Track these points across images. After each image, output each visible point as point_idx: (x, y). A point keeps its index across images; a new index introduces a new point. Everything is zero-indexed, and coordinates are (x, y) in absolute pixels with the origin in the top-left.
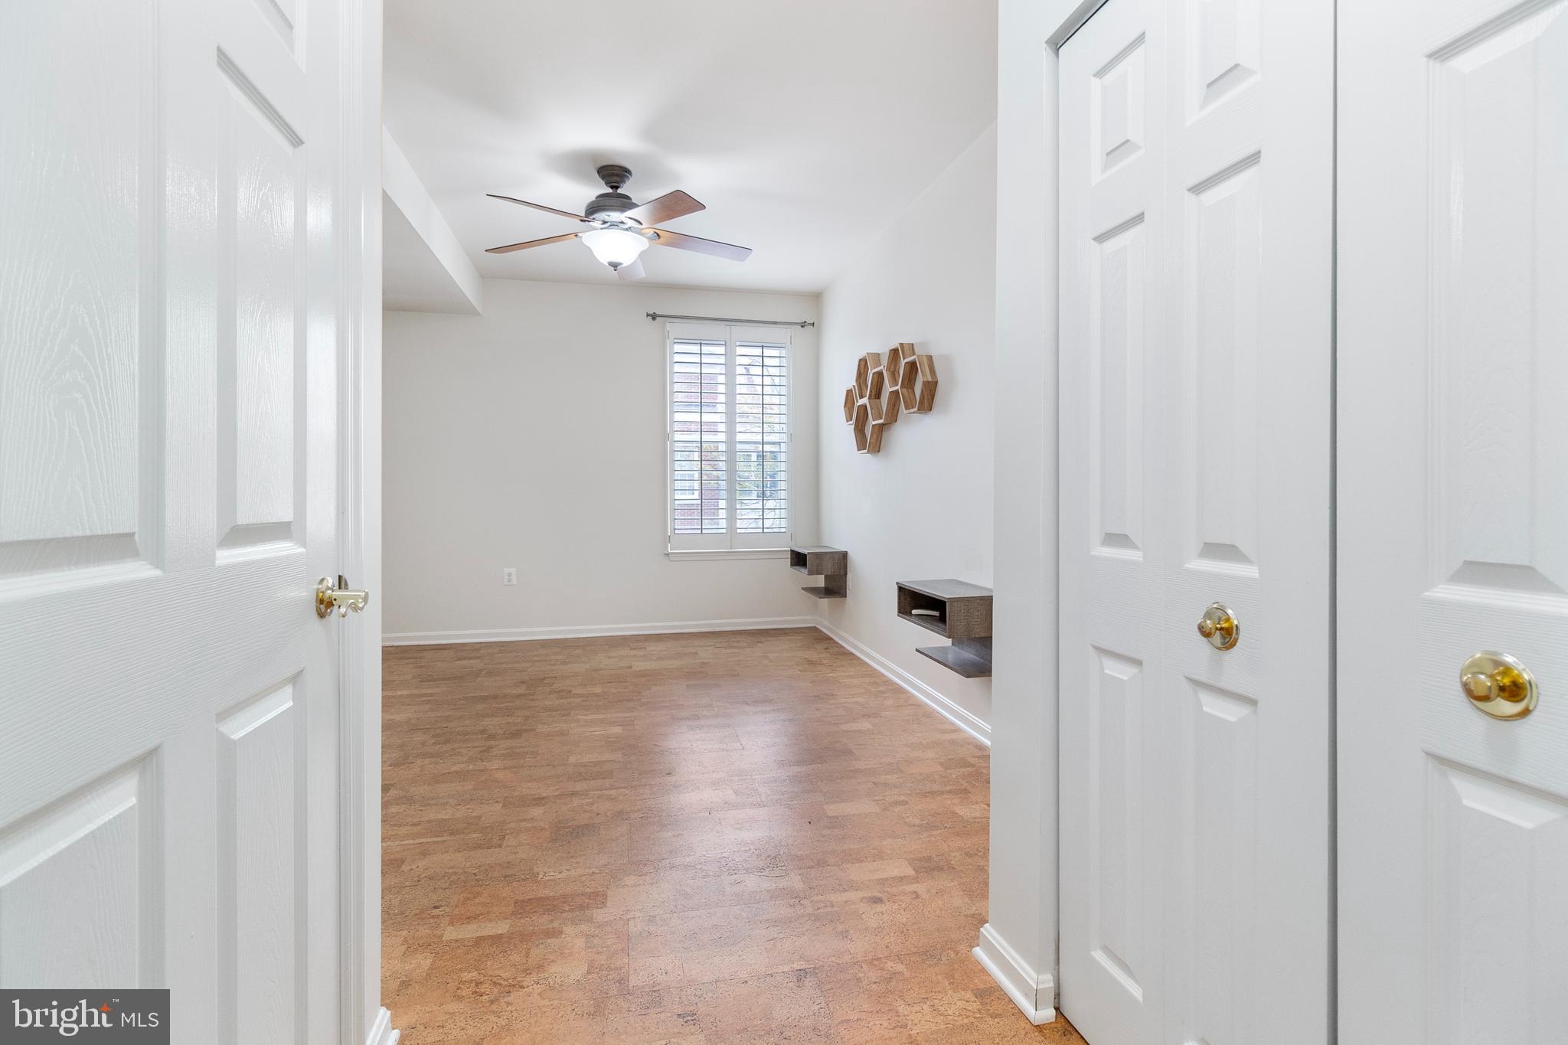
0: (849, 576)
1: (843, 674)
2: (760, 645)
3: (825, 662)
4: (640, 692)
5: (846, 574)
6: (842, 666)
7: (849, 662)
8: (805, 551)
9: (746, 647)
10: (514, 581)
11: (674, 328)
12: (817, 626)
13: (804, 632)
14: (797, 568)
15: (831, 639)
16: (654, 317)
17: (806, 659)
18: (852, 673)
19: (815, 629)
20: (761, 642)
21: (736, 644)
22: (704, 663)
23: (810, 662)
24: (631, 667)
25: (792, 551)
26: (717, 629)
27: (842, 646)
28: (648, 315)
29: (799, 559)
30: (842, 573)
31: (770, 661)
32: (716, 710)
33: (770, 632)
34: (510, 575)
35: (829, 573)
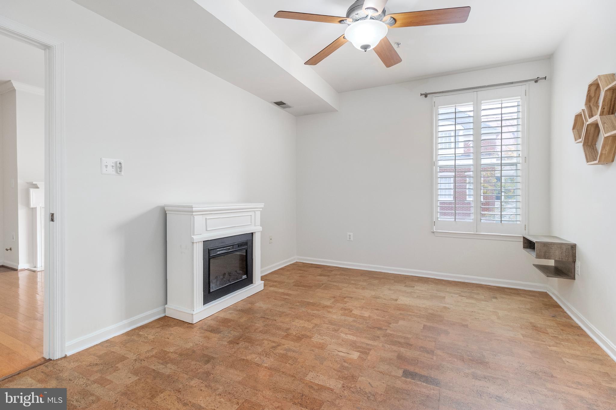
0: (578, 264)
1: (567, 351)
2: (494, 300)
3: (549, 330)
4: (390, 324)
5: (574, 262)
6: (568, 340)
7: (576, 337)
8: (534, 240)
9: (483, 300)
10: (352, 239)
11: (437, 99)
12: (548, 292)
13: (534, 296)
14: (528, 250)
15: (560, 307)
16: (426, 95)
17: (531, 323)
18: (578, 353)
19: (545, 295)
20: (496, 298)
21: (475, 296)
22: (445, 307)
23: (535, 327)
24: (396, 300)
25: (524, 238)
26: (466, 281)
27: (570, 318)
28: (421, 95)
29: (529, 245)
30: (571, 260)
31: (499, 318)
32: (435, 358)
33: (506, 290)
34: (350, 236)
35: (558, 259)
